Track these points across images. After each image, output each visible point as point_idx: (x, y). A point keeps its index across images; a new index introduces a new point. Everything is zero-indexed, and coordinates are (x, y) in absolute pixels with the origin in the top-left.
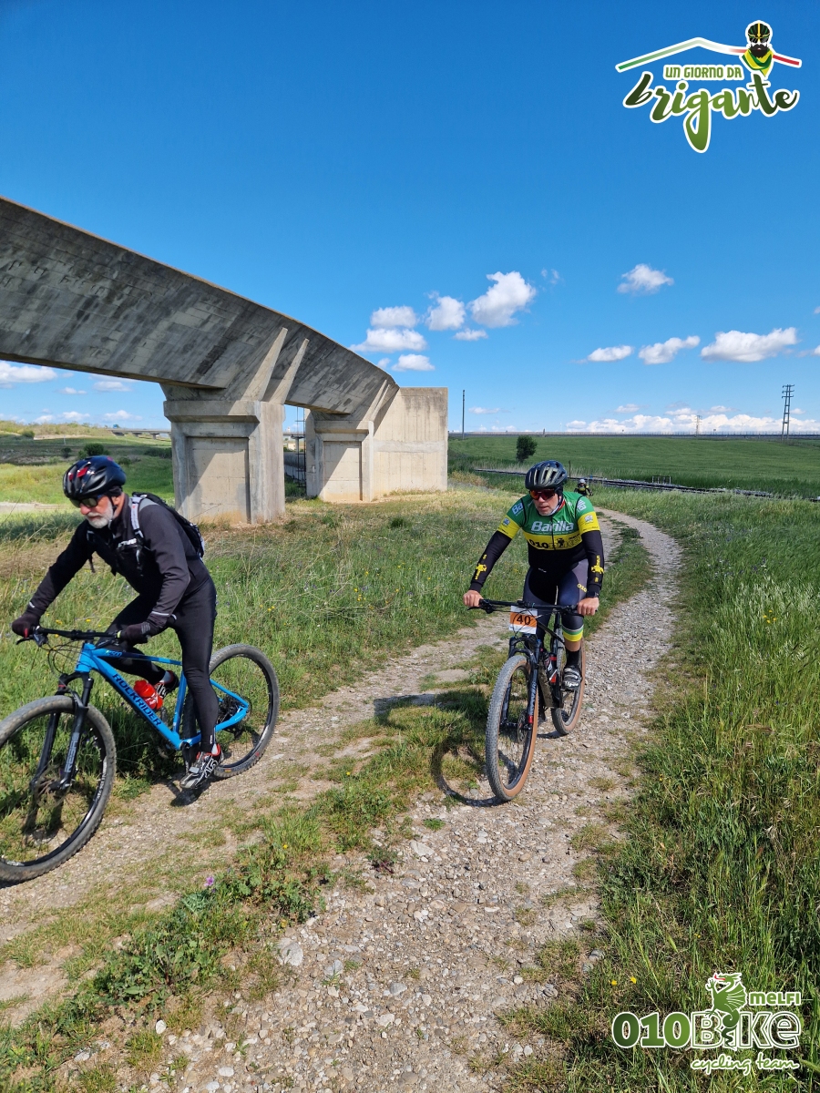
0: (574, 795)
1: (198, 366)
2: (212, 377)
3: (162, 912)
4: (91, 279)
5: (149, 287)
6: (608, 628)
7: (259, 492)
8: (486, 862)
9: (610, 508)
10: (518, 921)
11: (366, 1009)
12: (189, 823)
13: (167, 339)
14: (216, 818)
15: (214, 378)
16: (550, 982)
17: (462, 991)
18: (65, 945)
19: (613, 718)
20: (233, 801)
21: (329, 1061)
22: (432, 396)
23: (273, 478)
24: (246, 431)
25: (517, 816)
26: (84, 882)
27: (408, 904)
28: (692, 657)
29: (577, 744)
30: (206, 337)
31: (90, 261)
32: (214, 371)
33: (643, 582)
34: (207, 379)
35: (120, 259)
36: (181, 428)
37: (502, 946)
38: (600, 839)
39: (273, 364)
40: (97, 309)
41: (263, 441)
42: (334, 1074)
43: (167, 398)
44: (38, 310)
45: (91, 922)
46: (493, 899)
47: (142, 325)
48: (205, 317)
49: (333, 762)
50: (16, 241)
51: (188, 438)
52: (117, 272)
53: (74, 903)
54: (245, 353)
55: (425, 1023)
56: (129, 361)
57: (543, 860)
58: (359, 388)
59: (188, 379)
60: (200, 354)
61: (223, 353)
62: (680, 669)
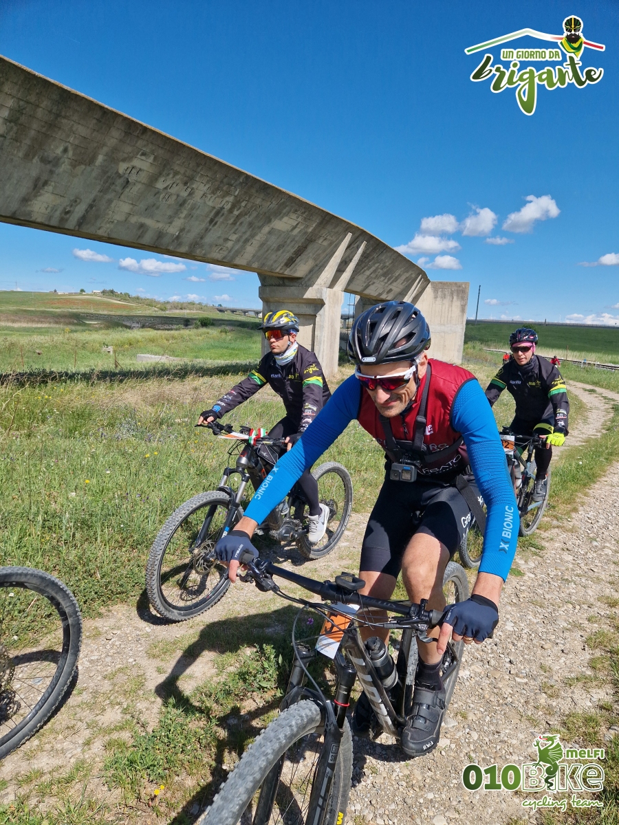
0: (585, 607)
1: (285, 261)
2: (294, 269)
4: (221, 195)
5: (258, 201)
6: (606, 481)
8: (514, 645)
9: (602, 386)
10: (545, 693)
13: (266, 240)
15: (296, 270)
17: (502, 735)
22: (456, 288)
23: (331, 346)
24: (315, 310)
25: (538, 615)
29: (585, 568)
30: (293, 240)
31: (222, 182)
32: (296, 264)
34: (291, 270)
35: (242, 180)
36: (268, 306)
37: (533, 708)
38: (613, 643)
39: (339, 260)
40: (223, 218)
41: (326, 319)
43: (262, 284)
44: (185, 218)
46: (522, 673)
47: (251, 229)
48: (295, 224)
50: (175, 169)
52: (238, 190)
54: (320, 252)
55: (474, 751)
56: (240, 256)
57: (563, 651)
58: (400, 281)
59: (277, 270)
60: (288, 252)
61: (304, 251)
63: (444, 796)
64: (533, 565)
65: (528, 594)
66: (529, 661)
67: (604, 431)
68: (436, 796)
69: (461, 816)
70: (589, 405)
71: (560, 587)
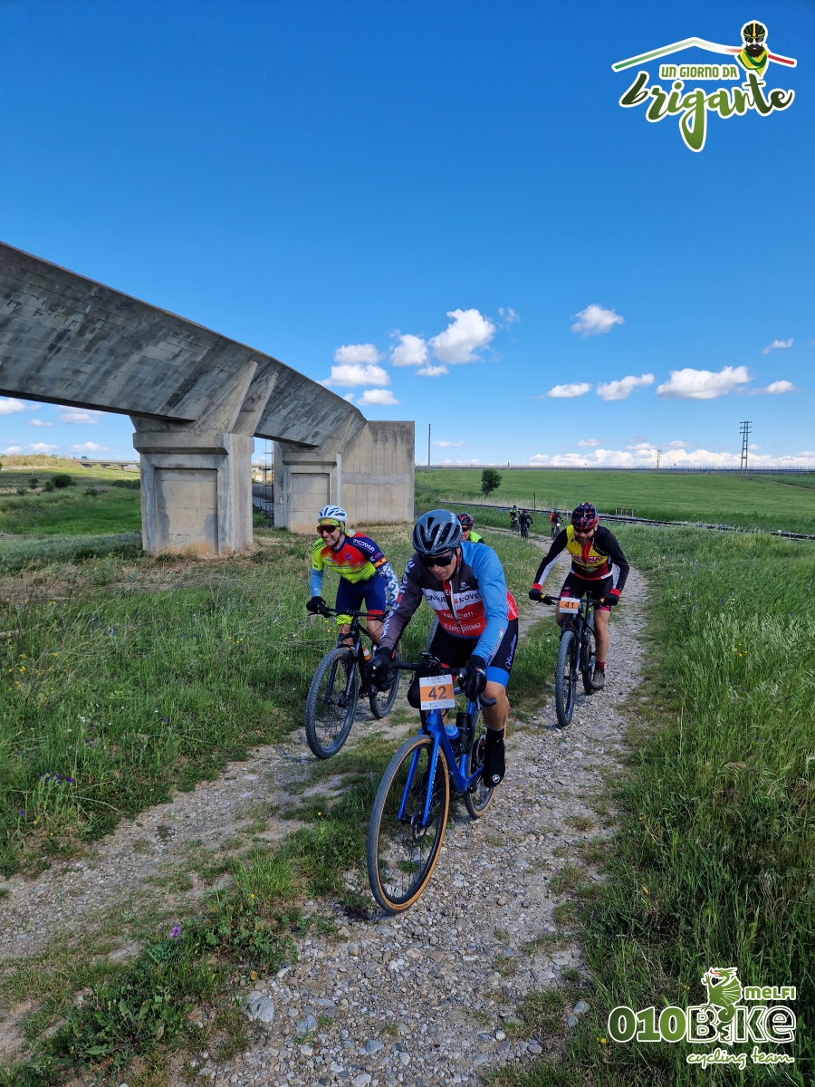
0: (551, 835)
1: (167, 399)
2: (182, 409)
3: (125, 963)
4: (63, 313)
5: (120, 321)
7: (227, 522)
8: (463, 907)
10: (498, 971)
11: (341, 1069)
12: (154, 866)
13: (137, 372)
14: (182, 861)
15: (184, 410)
16: (534, 1038)
17: (442, 1049)
18: (22, 999)
19: (588, 753)
20: (199, 843)
22: (399, 429)
23: (242, 509)
24: (215, 463)
25: (494, 858)
26: (43, 931)
27: (383, 953)
28: (662, 691)
29: (552, 781)
30: (176, 371)
31: (63, 295)
32: (183, 404)
34: (177, 410)
35: (93, 294)
36: (149, 460)
37: (482, 998)
38: (580, 882)
39: (243, 397)
40: (69, 342)
41: (232, 474)
43: (137, 430)
44: (9, 343)
45: (50, 974)
46: (471, 947)
47: (113, 358)
48: (176, 351)
49: (303, 800)
51: (157, 469)
52: (89, 307)
53: (33, 953)
54: (216, 386)
56: (99, 393)
57: (522, 904)
58: (328, 421)
59: (158, 411)
60: (171, 386)
61: (193, 386)
62: (652, 703)
65: (481, 829)
66: (481, 928)
71: (521, 813)
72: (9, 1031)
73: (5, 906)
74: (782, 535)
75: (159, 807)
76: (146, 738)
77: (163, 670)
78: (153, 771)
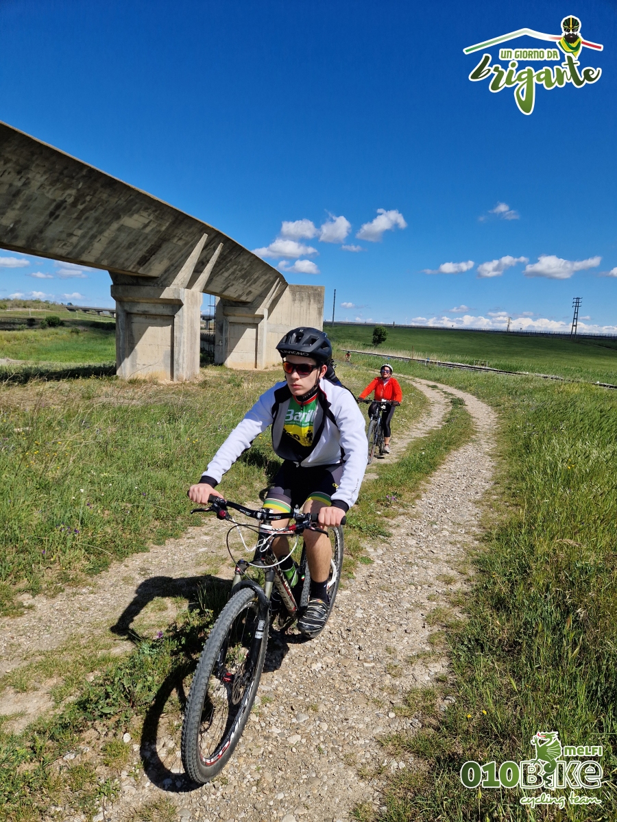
0: (426, 587)
1: (138, 260)
2: (148, 268)
3: (122, 656)
4: (61, 188)
5: (104, 196)
6: (445, 469)
7: (181, 357)
8: (363, 631)
9: (442, 383)
10: (389, 674)
11: (279, 731)
13: (116, 237)
14: (159, 591)
15: (150, 269)
16: (416, 717)
17: (350, 722)
18: (51, 676)
19: (453, 533)
21: (254, 767)
22: (312, 292)
23: (192, 348)
24: (173, 311)
25: (385, 600)
26: (62, 632)
27: (307, 659)
28: (509, 491)
29: (426, 550)
30: (146, 238)
31: (61, 174)
32: (150, 264)
33: (469, 437)
34: (144, 269)
35: (84, 173)
36: (123, 306)
37: (378, 691)
38: (448, 618)
39: (195, 261)
40: (65, 211)
41: (185, 319)
42: (257, 777)
43: (114, 283)
44: (21, 209)
45: (70, 661)
46: (370, 658)
47: (97, 225)
48: (147, 222)
50: (6, 156)
51: (128, 314)
52: (81, 183)
53: (55, 647)
54: (175, 251)
55: (324, 742)
56: (86, 252)
57: (406, 631)
58: (259, 283)
59: (130, 269)
60: (140, 250)
61: (158, 250)
62: (501, 500)
63: (293, 794)
64: (382, 552)
65: (375, 580)
66: (376, 645)
67: (444, 423)
68: (286, 795)
69: (310, 811)
70: (432, 400)
71: (404, 571)
72: (42, 696)
73: (33, 615)
74: (601, 385)
75: (140, 554)
76: (130, 506)
77: (138, 460)
78: (136, 529)
